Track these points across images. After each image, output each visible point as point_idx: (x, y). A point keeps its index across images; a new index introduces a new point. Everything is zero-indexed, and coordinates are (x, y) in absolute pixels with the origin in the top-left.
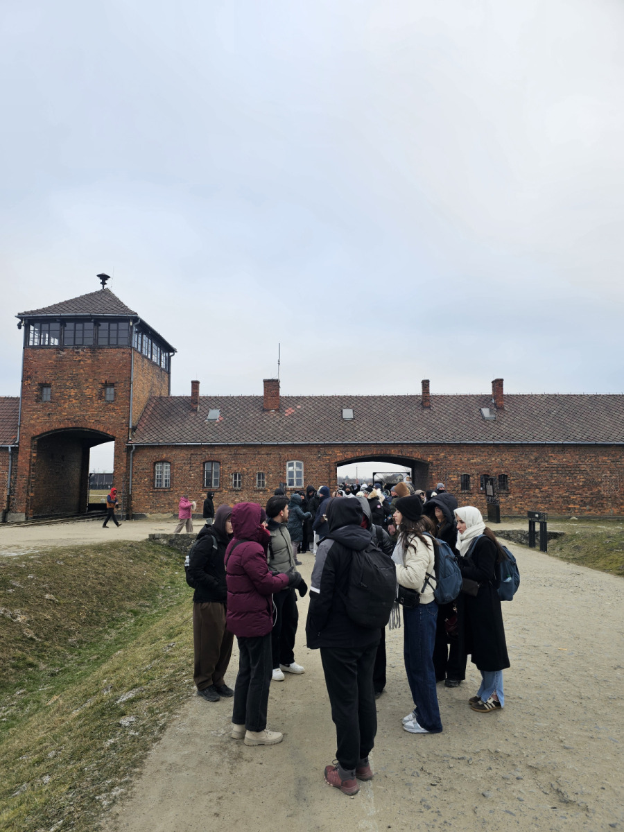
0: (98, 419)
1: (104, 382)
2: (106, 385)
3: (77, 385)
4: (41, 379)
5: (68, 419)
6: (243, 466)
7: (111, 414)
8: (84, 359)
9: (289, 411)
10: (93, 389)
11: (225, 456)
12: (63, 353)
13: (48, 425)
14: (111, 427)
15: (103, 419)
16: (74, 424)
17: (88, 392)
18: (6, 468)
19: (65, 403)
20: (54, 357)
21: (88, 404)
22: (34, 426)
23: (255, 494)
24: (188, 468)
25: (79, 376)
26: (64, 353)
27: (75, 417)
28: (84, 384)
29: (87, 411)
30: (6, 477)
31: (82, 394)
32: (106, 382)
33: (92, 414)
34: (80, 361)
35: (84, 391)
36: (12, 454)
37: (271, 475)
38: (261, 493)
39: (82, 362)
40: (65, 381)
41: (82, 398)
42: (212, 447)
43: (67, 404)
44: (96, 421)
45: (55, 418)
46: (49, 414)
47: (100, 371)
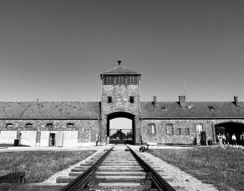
1: (130, 96)
3: (121, 97)
4: (108, 95)
5: (118, 109)
6: (181, 126)
8: (123, 88)
9: (190, 107)
11: (174, 122)
12: (115, 86)
13: (112, 111)
15: (130, 109)
16: (120, 111)
17: (125, 100)
18: (97, 126)
20: (112, 88)
21: (125, 104)
22: (106, 111)
23: (186, 136)
24: (161, 126)
25: (121, 94)
27: (121, 108)
28: (123, 97)
29: (125, 106)
31: (123, 100)
33: (127, 107)
34: (121, 89)
36: (99, 121)
37: (191, 129)
38: (188, 136)
40: (116, 96)
41: (123, 102)
43: (118, 104)
44: (128, 110)
45: (114, 109)
46: (112, 107)
47: (128, 92)
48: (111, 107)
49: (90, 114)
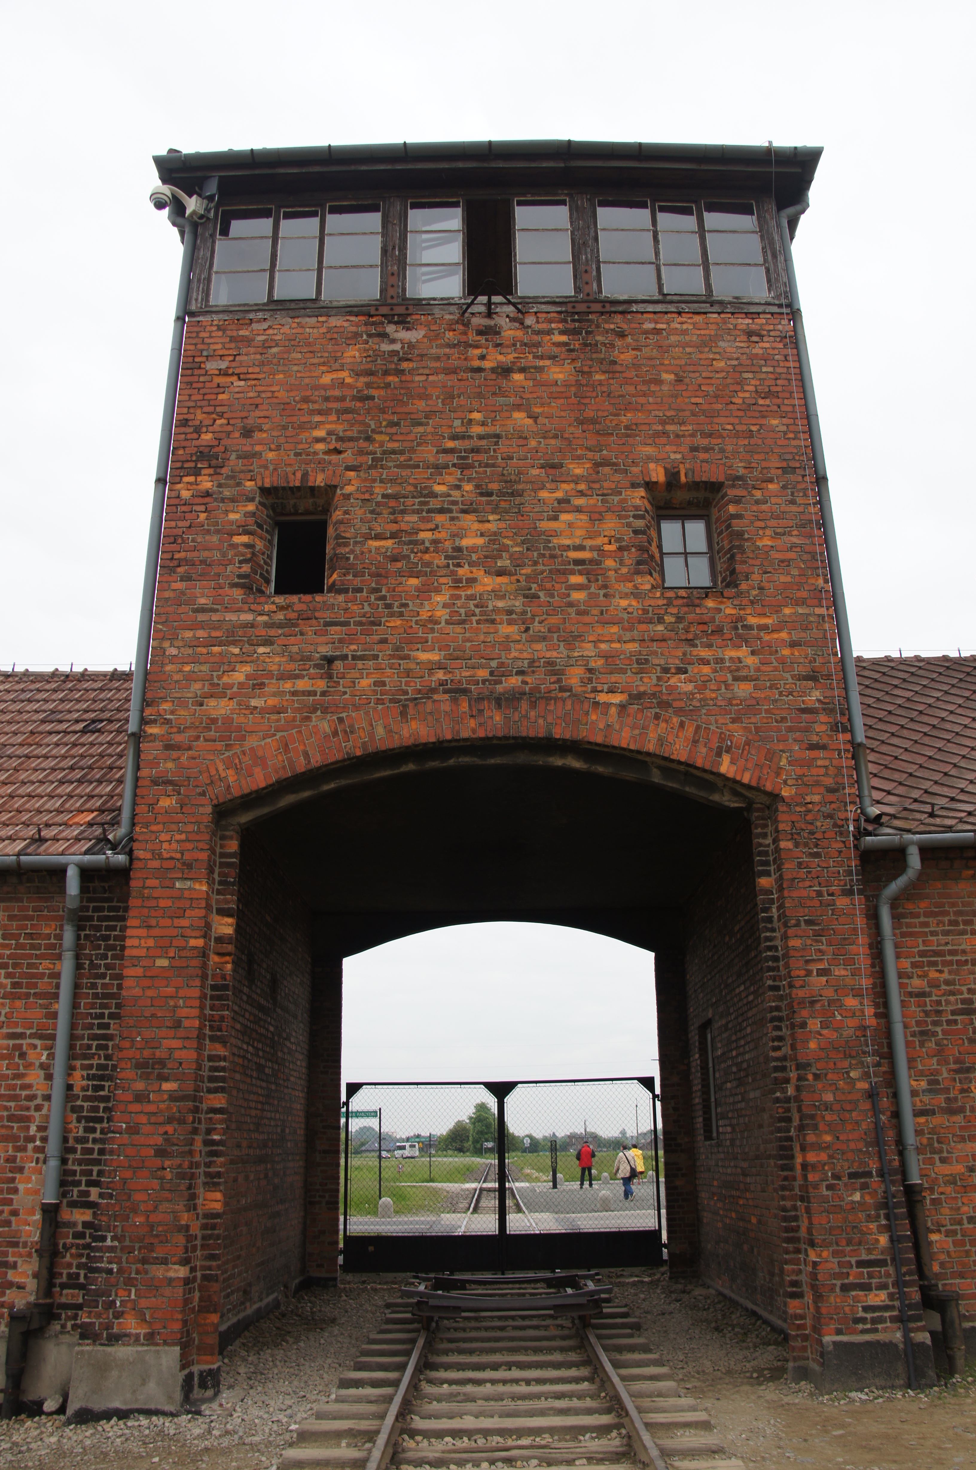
0: (647, 683)
1: (658, 475)
3: (499, 495)
4: (277, 463)
5: (457, 691)
7: (730, 653)
8: (529, 360)
10: (596, 516)
12: (404, 336)
13: (324, 725)
14: (739, 735)
15: (682, 684)
16: (495, 722)
17: (567, 531)
18: (36, 1014)
19: (425, 592)
20: (353, 353)
21: (577, 596)
22: (231, 734)
25: (503, 447)
26: (413, 336)
27: (498, 675)
28: (539, 486)
29: (572, 640)
30: (35, 1078)
31: (535, 542)
32: (673, 476)
33: (607, 657)
34: (505, 371)
35: (545, 525)
36: (80, 920)
39: (518, 377)
40: (419, 475)
41: (536, 563)
43: (439, 599)
44: (637, 697)
45: (365, 683)
46: (330, 660)
47: (627, 418)
48: (325, 650)
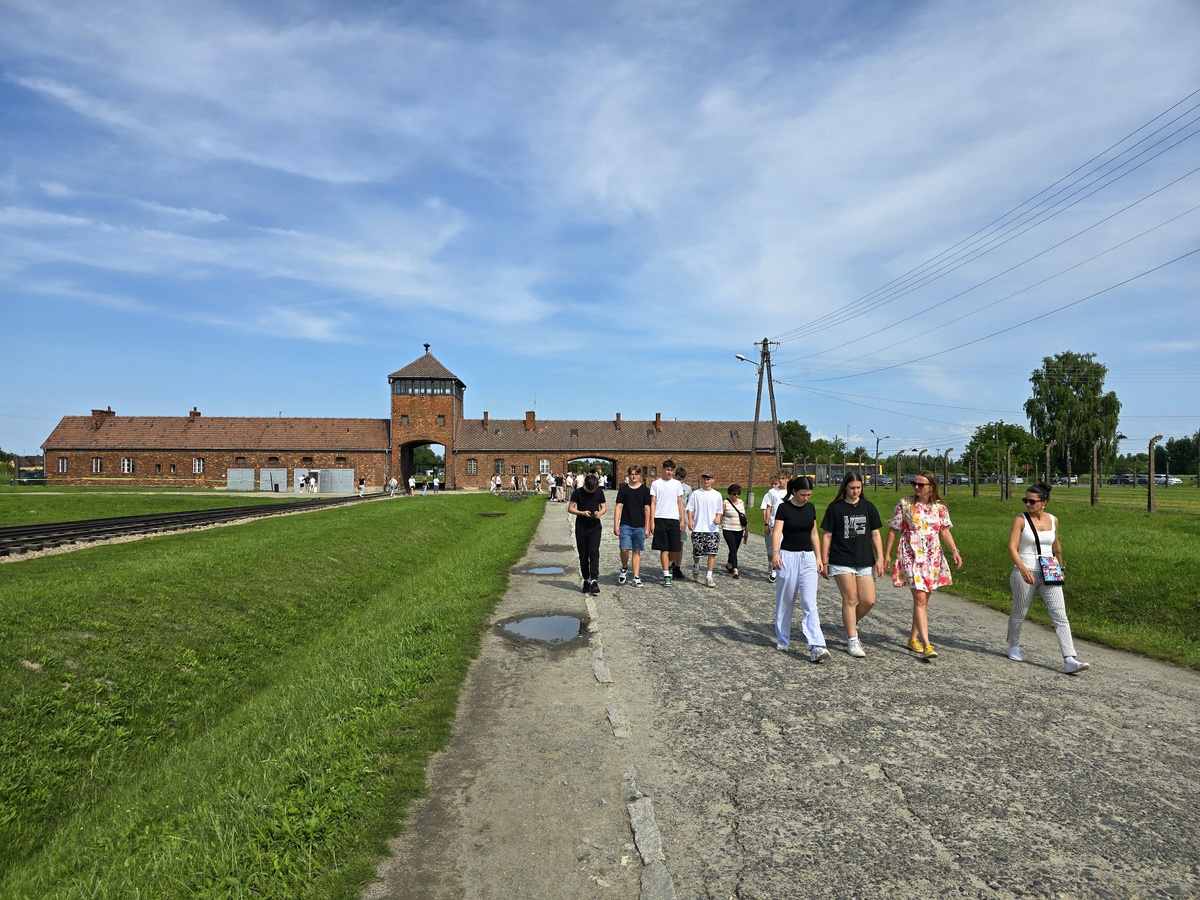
0: (436, 435)
2: (439, 416)
3: (423, 416)
4: (402, 412)
5: (419, 435)
6: (516, 462)
7: (443, 433)
8: (426, 401)
9: (541, 430)
10: (432, 419)
11: (506, 456)
12: (414, 398)
13: (408, 438)
14: (443, 440)
15: (439, 435)
16: (422, 438)
17: (429, 420)
18: (385, 462)
19: (416, 426)
20: (409, 400)
21: (430, 427)
22: (399, 439)
24: (486, 463)
25: (424, 411)
27: (422, 434)
28: (427, 415)
29: (429, 431)
30: (385, 467)
31: (426, 421)
33: (432, 433)
36: (388, 454)
37: (532, 467)
39: (425, 404)
40: (416, 414)
41: (427, 424)
42: (499, 452)
45: (411, 435)
46: (408, 433)
47: (436, 408)
49: (373, 442)
